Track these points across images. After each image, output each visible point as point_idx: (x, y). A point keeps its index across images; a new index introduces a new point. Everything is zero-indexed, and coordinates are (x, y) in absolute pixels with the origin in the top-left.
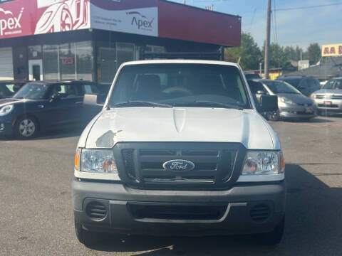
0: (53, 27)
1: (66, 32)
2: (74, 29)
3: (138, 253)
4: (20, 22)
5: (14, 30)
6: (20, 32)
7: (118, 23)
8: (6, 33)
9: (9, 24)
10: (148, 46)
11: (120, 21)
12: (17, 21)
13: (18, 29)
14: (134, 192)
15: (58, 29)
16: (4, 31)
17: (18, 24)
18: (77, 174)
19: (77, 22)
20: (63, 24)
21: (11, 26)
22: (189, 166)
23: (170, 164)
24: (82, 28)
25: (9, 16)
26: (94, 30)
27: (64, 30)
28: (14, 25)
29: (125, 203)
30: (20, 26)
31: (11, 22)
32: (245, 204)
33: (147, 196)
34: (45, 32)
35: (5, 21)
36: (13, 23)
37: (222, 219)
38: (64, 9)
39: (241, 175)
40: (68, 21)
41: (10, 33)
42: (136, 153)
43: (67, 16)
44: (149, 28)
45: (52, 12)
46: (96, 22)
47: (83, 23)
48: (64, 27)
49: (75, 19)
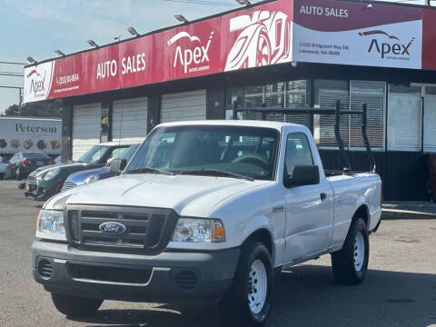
0: (247, 60)
1: (263, 67)
2: (273, 63)
3: (97, 325)
4: (208, 53)
5: (201, 64)
6: (207, 68)
7: (342, 51)
8: (190, 70)
9: (195, 56)
10: (413, 84)
11: (347, 48)
12: (205, 52)
13: (205, 63)
14: (75, 252)
15: (252, 64)
16: (189, 67)
17: (205, 56)
18: (39, 234)
19: (276, 52)
20: (260, 56)
21: (198, 59)
22: (121, 229)
23: (105, 226)
24: (282, 61)
25: (196, 44)
26: (298, 63)
27: (260, 65)
28: (201, 58)
29: (64, 262)
30: (208, 59)
31: (197, 53)
32: (169, 269)
33: (83, 256)
34: (237, 68)
35: (190, 51)
36: (200, 55)
37: (146, 284)
38: (262, 32)
39: (172, 241)
40: (265, 51)
41: (195, 69)
42: (80, 214)
43: (264, 44)
44: (405, 55)
45: (247, 37)
46: (304, 51)
47: (283, 54)
48: (260, 61)
49: (274, 48)
